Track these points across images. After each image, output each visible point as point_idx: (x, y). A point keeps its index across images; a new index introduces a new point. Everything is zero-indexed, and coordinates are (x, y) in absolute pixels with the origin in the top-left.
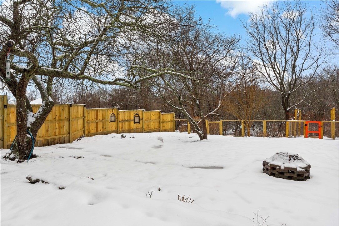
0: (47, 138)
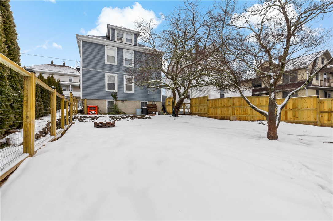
0: (222, 116)
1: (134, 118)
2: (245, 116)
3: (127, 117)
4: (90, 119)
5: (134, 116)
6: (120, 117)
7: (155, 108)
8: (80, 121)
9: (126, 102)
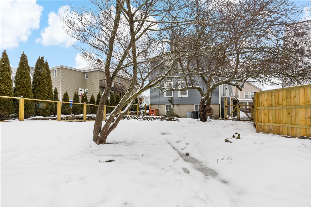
1: (163, 120)
2: (278, 125)
3: (157, 119)
4: (133, 118)
5: (163, 118)
6: (152, 118)
7: (210, 111)
8: (128, 119)
9: (180, 106)
